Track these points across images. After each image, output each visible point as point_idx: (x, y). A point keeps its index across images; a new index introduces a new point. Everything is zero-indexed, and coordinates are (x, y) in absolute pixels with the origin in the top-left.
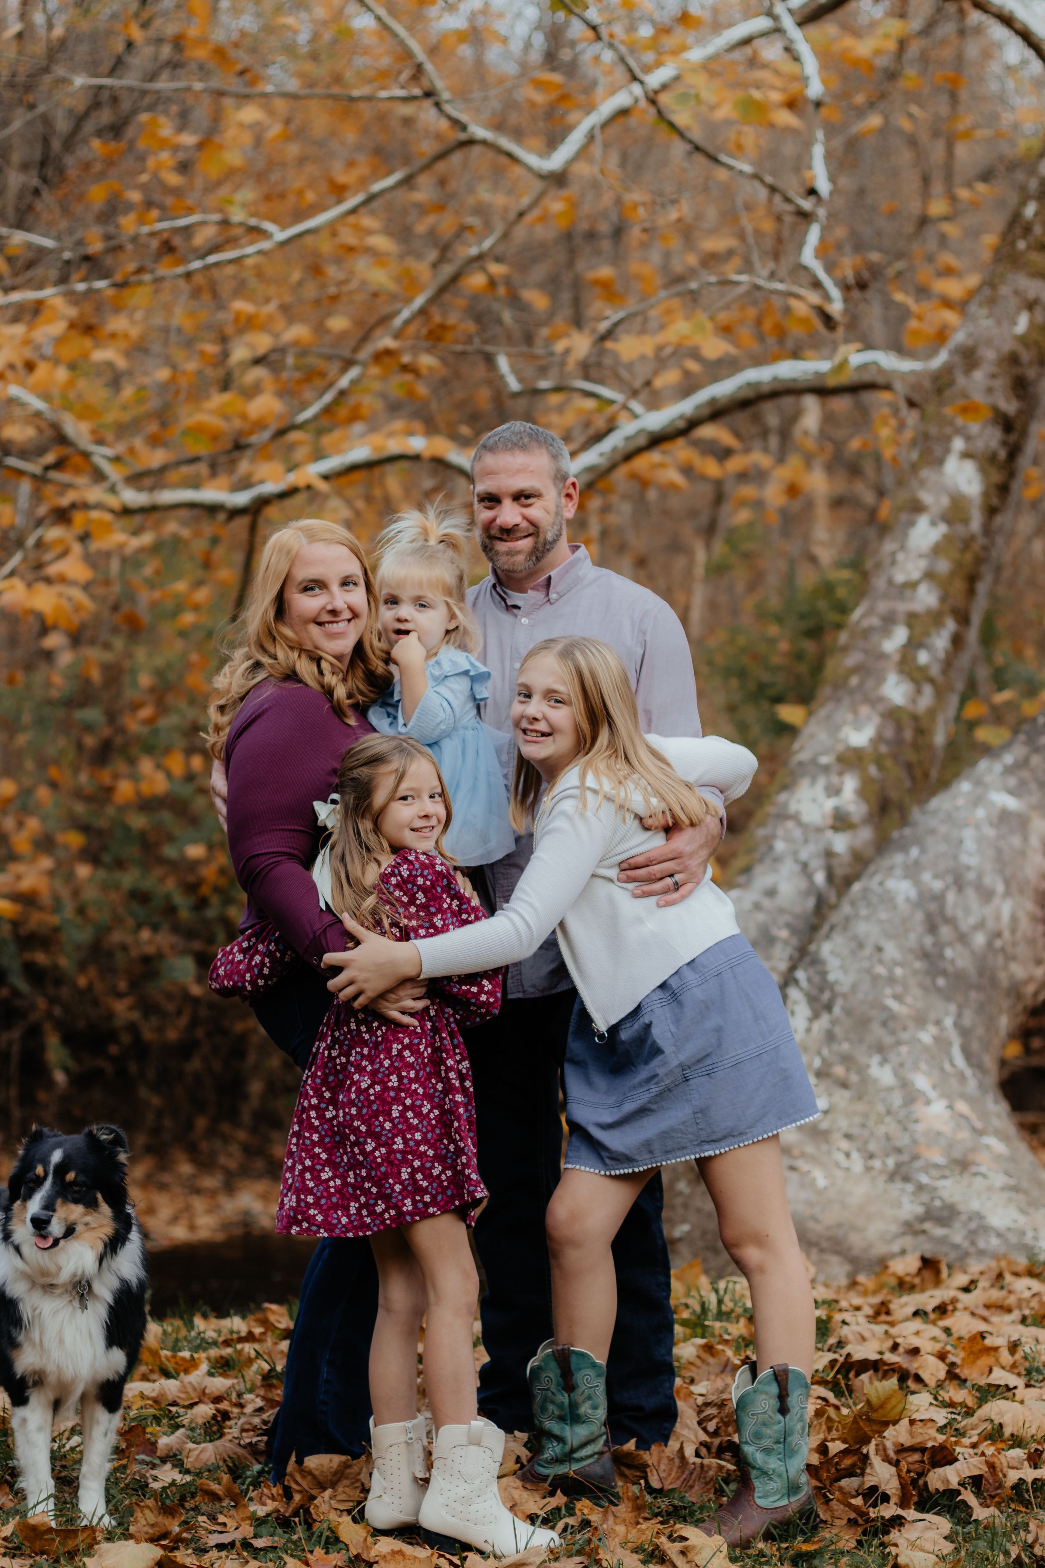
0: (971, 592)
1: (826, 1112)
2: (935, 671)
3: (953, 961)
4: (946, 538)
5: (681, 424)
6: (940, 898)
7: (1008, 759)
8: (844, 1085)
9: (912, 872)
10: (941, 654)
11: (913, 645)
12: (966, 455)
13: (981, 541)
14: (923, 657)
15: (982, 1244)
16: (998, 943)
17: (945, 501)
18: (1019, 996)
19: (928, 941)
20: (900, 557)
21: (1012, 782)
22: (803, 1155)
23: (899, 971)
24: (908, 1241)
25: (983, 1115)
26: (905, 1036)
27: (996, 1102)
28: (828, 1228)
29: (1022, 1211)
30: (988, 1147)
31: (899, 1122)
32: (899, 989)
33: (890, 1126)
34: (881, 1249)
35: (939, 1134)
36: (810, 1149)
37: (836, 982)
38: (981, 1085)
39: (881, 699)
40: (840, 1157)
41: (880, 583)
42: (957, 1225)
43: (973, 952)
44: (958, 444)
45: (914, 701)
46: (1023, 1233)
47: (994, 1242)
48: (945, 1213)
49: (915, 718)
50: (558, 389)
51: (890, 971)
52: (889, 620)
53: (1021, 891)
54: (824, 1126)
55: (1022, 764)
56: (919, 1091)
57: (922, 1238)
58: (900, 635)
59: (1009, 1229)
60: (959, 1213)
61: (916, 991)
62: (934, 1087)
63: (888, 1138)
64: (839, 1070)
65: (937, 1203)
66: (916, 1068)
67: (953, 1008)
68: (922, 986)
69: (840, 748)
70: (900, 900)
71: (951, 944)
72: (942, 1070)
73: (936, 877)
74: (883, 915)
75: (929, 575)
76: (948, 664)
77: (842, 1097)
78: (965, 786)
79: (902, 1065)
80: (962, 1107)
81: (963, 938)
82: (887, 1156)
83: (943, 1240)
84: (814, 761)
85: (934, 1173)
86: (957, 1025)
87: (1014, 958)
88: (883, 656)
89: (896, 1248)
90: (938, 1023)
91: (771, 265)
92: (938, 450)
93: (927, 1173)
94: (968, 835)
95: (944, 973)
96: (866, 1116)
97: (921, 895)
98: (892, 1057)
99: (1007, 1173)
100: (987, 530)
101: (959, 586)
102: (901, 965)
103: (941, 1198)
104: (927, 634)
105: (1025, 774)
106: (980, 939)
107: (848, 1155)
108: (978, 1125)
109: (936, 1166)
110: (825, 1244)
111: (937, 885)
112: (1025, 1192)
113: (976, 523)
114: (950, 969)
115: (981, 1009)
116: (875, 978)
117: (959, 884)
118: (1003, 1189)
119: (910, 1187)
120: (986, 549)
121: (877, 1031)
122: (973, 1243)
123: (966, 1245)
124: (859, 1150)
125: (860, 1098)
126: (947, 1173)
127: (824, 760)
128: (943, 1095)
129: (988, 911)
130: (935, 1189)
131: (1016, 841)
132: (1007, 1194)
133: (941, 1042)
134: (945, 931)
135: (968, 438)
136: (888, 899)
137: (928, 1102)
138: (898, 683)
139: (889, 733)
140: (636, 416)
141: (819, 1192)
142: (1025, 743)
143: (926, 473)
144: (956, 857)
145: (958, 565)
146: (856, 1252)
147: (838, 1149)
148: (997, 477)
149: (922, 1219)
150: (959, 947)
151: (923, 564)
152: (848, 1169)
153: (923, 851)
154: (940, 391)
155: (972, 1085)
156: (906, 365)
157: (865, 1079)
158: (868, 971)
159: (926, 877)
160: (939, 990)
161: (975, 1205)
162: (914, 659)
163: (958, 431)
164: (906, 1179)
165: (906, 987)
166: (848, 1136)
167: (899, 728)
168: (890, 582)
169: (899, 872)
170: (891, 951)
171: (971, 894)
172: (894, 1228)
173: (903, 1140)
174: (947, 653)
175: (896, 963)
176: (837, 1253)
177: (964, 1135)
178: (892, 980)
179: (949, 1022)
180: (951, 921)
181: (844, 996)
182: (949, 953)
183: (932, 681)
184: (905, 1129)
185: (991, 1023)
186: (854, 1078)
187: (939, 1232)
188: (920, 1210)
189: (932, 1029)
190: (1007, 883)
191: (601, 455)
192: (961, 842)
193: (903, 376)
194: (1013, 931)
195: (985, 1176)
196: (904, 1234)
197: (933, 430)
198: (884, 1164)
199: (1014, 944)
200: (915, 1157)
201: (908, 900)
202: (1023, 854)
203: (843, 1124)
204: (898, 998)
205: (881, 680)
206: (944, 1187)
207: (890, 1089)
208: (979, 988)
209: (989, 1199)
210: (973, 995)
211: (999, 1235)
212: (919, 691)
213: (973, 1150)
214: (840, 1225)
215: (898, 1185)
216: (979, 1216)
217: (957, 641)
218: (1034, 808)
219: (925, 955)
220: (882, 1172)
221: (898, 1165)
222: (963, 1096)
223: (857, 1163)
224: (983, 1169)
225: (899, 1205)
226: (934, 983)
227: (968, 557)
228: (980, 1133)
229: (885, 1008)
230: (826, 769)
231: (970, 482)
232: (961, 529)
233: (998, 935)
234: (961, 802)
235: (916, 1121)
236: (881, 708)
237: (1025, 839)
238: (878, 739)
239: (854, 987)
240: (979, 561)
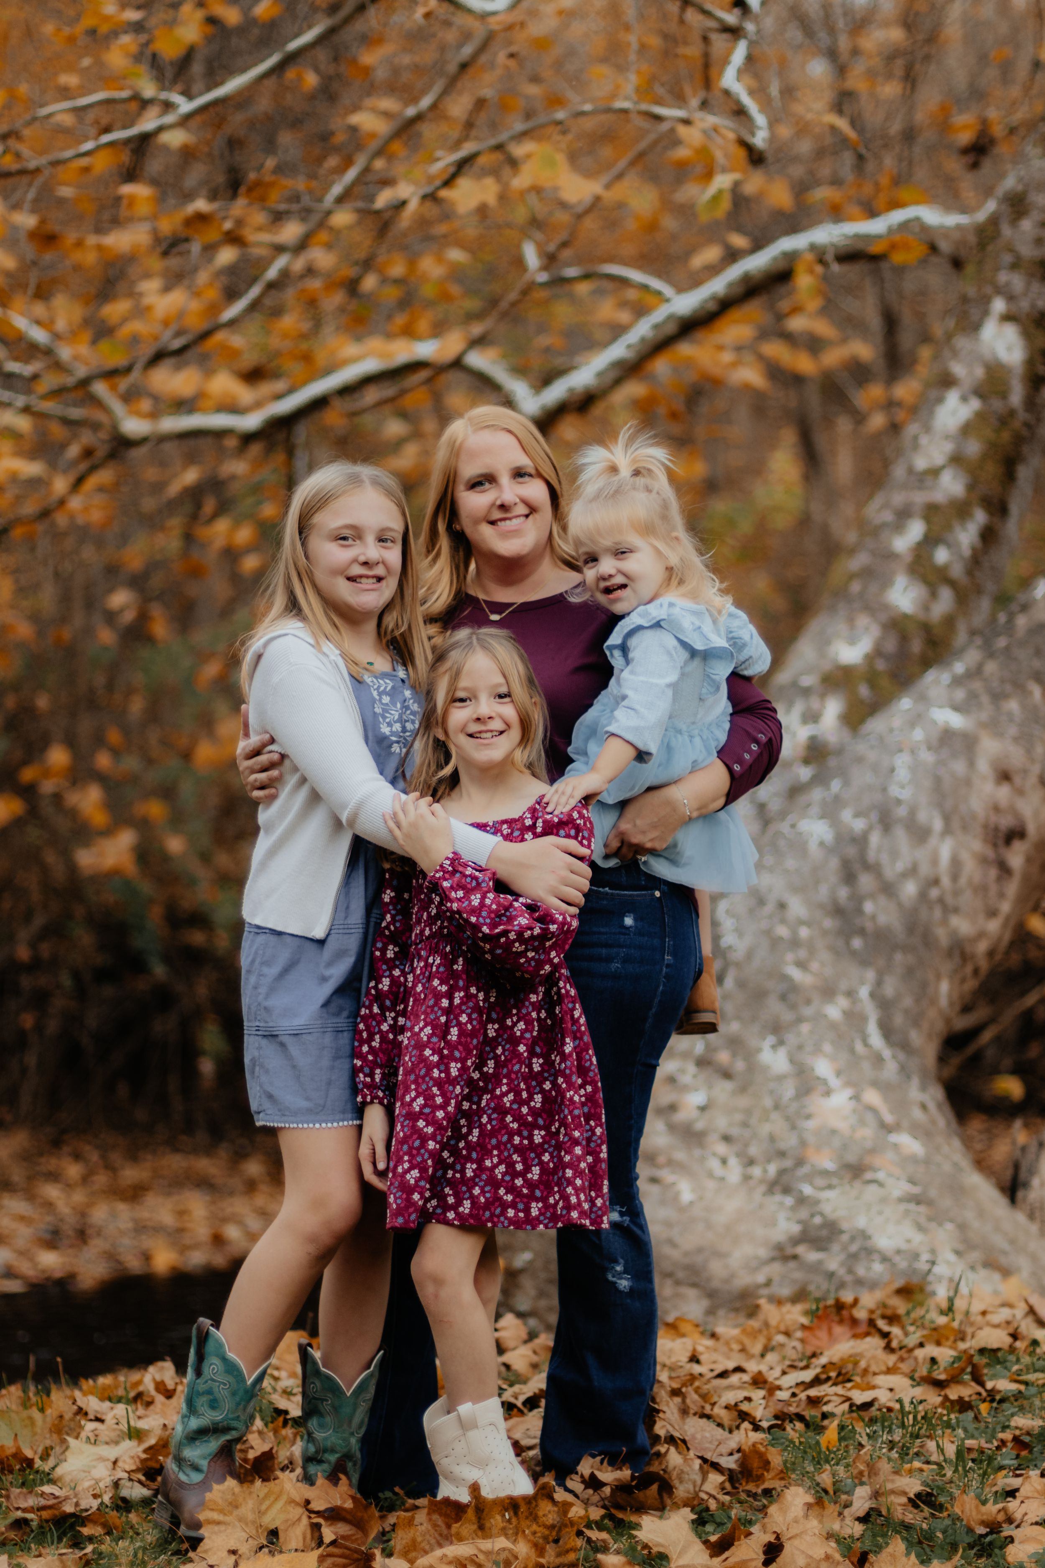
0: (1009, 475)
1: (703, 1109)
2: (957, 571)
3: (873, 918)
4: (980, 416)
5: (712, 306)
6: (861, 841)
7: (959, 668)
8: (727, 1075)
9: (830, 812)
10: (967, 552)
11: (930, 541)
12: (1007, 318)
13: (1022, 415)
14: (942, 556)
15: (861, 1271)
16: (934, 893)
17: (979, 372)
18: (965, 957)
19: (843, 893)
20: (924, 440)
21: (960, 694)
22: (670, 1163)
23: (804, 932)
24: (776, 1269)
25: (900, 1105)
26: (808, 1011)
27: (923, 1088)
28: (686, 1254)
29: (920, 1228)
30: (896, 1146)
31: (787, 1119)
32: (802, 954)
33: (776, 1125)
34: (744, 1280)
35: (834, 1132)
36: (680, 1155)
37: (730, 947)
38: (903, 1069)
39: (886, 607)
40: (714, 1164)
41: (899, 472)
42: (835, 1247)
43: (900, 905)
44: (999, 305)
45: (927, 608)
46: (916, 1256)
47: (878, 1267)
48: (824, 1233)
49: (926, 628)
50: (587, 276)
51: (795, 933)
52: (903, 515)
53: (965, 828)
54: (700, 1126)
55: (975, 673)
56: (818, 1078)
57: (792, 1264)
58: (916, 530)
59: (899, 1252)
60: (841, 1232)
61: (825, 955)
62: (838, 1074)
63: (772, 1139)
64: (723, 1057)
65: (818, 1220)
66: (817, 1050)
67: (870, 975)
68: (832, 949)
69: (827, 666)
70: (813, 846)
71: (872, 896)
72: (852, 1051)
73: (857, 815)
74: (791, 863)
75: (956, 459)
76: (976, 561)
77: (723, 1089)
78: (905, 703)
79: (800, 1047)
80: (872, 1097)
81: (888, 889)
82: (769, 1161)
83: (816, 1268)
84: (794, 684)
85: (820, 1182)
86: (872, 995)
87: (956, 910)
88: (891, 556)
89: (761, 1278)
90: (850, 994)
91: (702, 94)
92: (974, 312)
93: (811, 1184)
94: (902, 763)
95: (862, 932)
96: (748, 1112)
97: (839, 838)
98: (791, 1039)
99: (912, 1181)
100: (1030, 403)
101: (992, 469)
102: (807, 923)
103: (821, 1214)
104: (949, 527)
105: (977, 685)
106: (910, 889)
107: (724, 1161)
108: (889, 1118)
109: (825, 1173)
110: (680, 1275)
111: (859, 825)
112: (930, 1203)
113: (1016, 396)
114: (869, 926)
115: (910, 972)
116: (775, 943)
117: (886, 822)
118: (901, 1200)
119: (789, 1201)
120: (1027, 425)
121: (774, 1007)
122: (850, 1271)
123: (842, 1272)
124: (738, 1155)
125: (743, 1089)
126: (835, 1181)
127: (807, 681)
128: (848, 1084)
129: (922, 855)
130: (817, 1202)
131: (959, 767)
132: (903, 1207)
133: (854, 1018)
134: (866, 881)
135: (1011, 298)
136: (799, 846)
137: (828, 1093)
138: (905, 589)
139: (891, 646)
140: (668, 300)
141: (682, 1209)
142: (979, 647)
143: (962, 342)
144: (884, 790)
145: (992, 446)
146: (715, 1284)
147: (714, 1154)
149: (796, 1241)
150: (882, 900)
151: (948, 447)
152: (722, 1179)
153: (846, 783)
154: (982, 245)
155: (891, 1069)
156: (952, 220)
157: (752, 1067)
158: (768, 933)
159: (846, 815)
160: (853, 953)
161: (862, 1222)
162: (930, 557)
163: (999, 291)
164: (787, 1190)
165: (812, 950)
166: (727, 1139)
167: (904, 639)
168: (911, 471)
169: (815, 810)
170: (797, 908)
171: (900, 834)
172: (763, 1253)
173: (789, 1141)
174: (974, 550)
175: (801, 922)
176: (694, 1285)
177: (867, 1133)
178: (795, 943)
179: (864, 992)
180: (874, 869)
181: (738, 965)
182: (869, 907)
183: (952, 583)
184: (793, 1127)
185: (923, 992)
186: (740, 1065)
187: (812, 1256)
188: (796, 1229)
189: (843, 1002)
190: (947, 819)
191: (629, 346)
192: (893, 770)
193: (945, 231)
194: (955, 877)
195: (880, 1184)
196: (773, 1259)
197: (971, 291)
198: (765, 1171)
199: (956, 893)
200: (800, 1162)
201: (822, 844)
202: (968, 782)
203: (722, 1122)
204: (801, 965)
205: (887, 583)
206: (828, 1200)
207: (781, 1078)
208: (906, 949)
209: (880, 1213)
210: (899, 957)
211: (885, 1259)
212: (934, 594)
213: (872, 1151)
214: (700, 1250)
215: (778, 1197)
216: (864, 1235)
217: (988, 536)
218: (983, 725)
219: (838, 911)
220: (762, 1181)
221: (782, 1172)
222: (875, 1084)
223: (734, 1172)
224: (881, 1176)
225: (773, 1223)
226: (848, 943)
227: (1006, 436)
228: (886, 1128)
229: (785, 978)
230: (806, 692)
231: (1009, 349)
232: (997, 405)
233: (936, 882)
234: (897, 722)
235: (809, 1117)
236: (884, 617)
237: (971, 764)
238: (877, 652)
239: (750, 954)
240: (1019, 440)
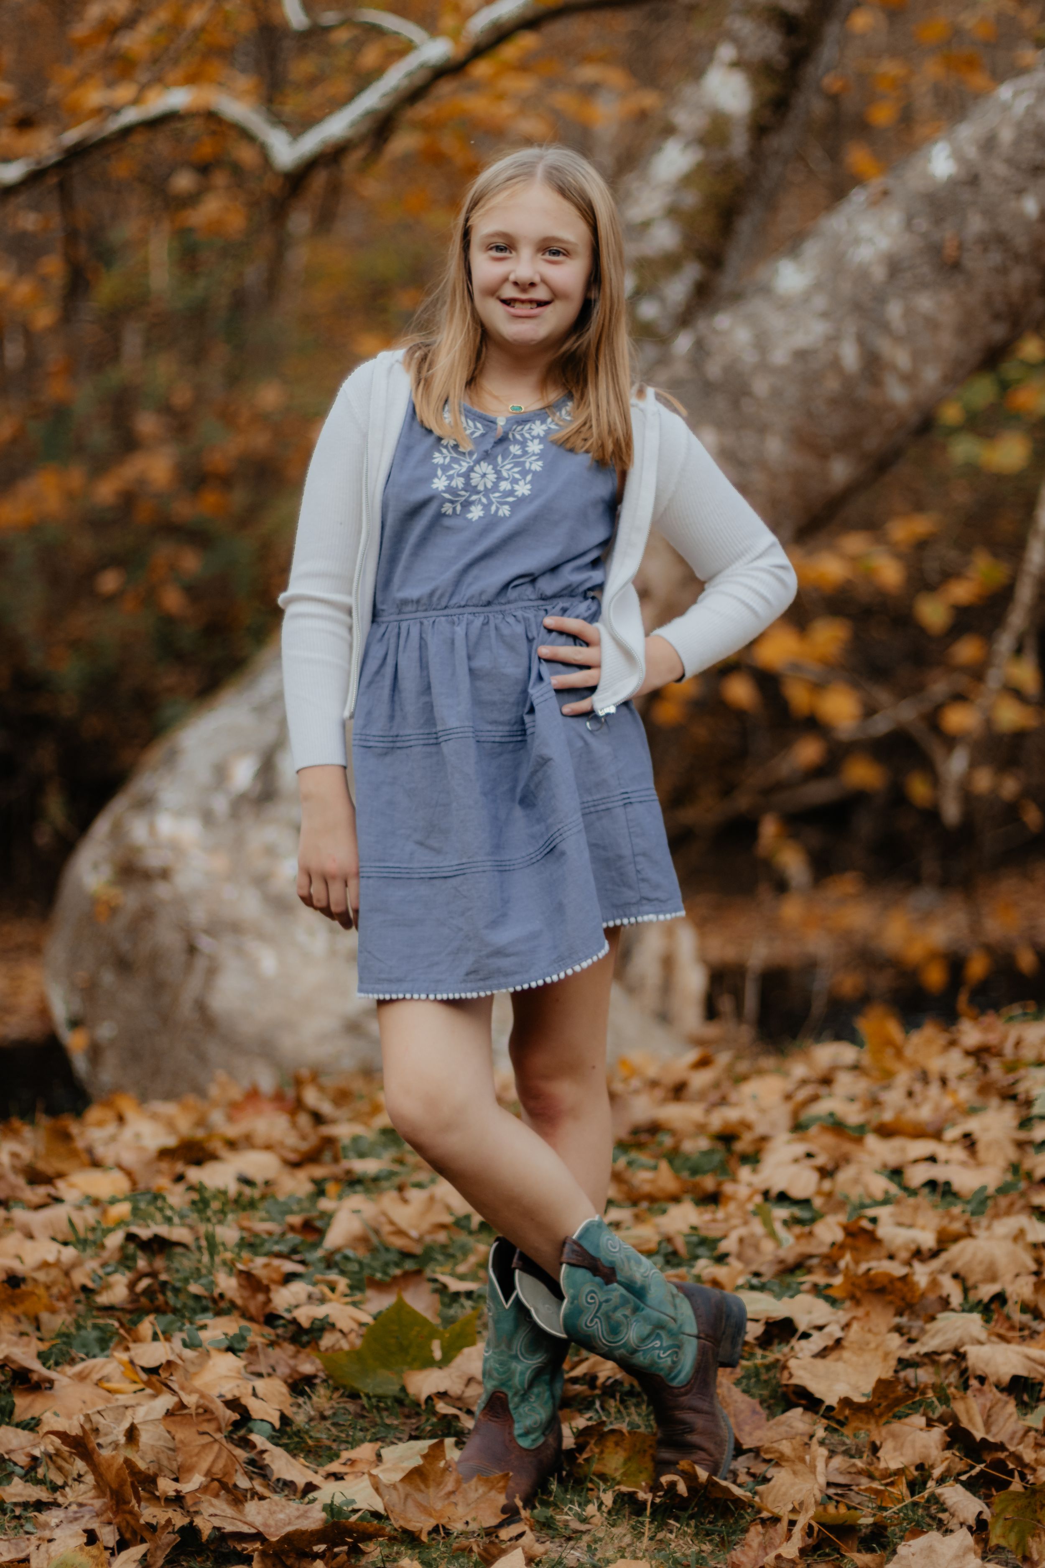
0: (726, 228)
4: (701, 166)
10: (677, 306)
11: (639, 293)
12: (736, 64)
13: (744, 166)
14: (648, 309)
17: (701, 122)
44: (726, 52)
75: (673, 212)
92: (699, 59)
101: (709, 222)
104: (658, 280)
113: (738, 146)
120: (751, 177)
135: (740, 44)
140: (419, 48)
145: (711, 197)
148: (770, 89)
151: (665, 198)
163: (727, 36)
197: (698, 38)
227: (726, 186)
231: (734, 97)
232: (719, 154)
